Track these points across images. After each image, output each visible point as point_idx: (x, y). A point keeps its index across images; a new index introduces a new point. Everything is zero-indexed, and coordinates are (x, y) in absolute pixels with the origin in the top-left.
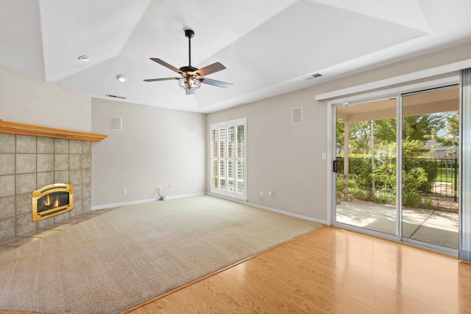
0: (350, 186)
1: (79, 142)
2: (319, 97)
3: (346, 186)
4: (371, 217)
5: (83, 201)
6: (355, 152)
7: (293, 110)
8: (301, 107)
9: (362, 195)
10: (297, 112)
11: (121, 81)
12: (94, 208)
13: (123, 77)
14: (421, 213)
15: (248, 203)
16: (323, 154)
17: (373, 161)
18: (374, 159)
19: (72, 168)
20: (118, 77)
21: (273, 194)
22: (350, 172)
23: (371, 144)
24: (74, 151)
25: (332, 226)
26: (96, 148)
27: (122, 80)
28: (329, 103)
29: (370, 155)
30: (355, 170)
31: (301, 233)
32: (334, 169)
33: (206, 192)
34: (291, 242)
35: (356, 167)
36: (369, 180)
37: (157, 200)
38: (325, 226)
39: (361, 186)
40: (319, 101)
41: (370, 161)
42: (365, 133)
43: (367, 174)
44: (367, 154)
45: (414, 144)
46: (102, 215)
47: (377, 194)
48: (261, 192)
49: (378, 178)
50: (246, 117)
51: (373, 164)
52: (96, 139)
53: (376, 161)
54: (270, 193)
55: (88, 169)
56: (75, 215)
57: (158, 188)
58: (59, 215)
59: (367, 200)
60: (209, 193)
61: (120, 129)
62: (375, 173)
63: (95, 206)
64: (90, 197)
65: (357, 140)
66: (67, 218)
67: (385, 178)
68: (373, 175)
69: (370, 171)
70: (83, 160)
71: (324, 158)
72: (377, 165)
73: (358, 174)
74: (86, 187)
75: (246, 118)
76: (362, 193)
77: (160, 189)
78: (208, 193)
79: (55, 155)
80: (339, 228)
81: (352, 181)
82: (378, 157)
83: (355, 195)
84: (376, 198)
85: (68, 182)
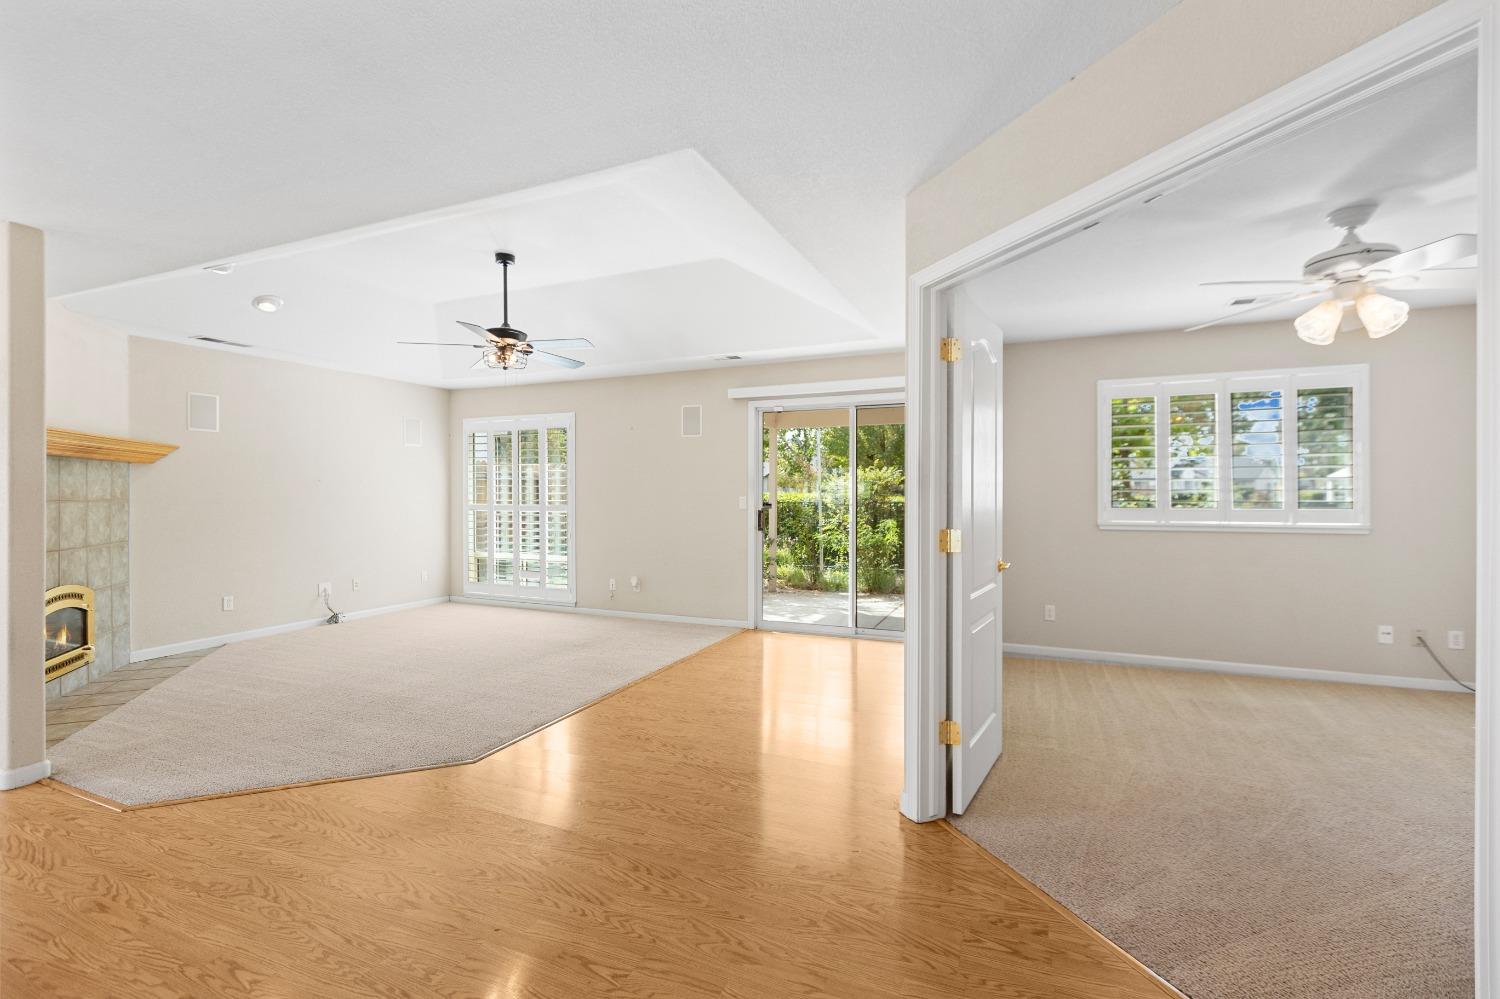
0: (779, 561)
1: (105, 464)
2: (735, 393)
3: (772, 562)
4: (816, 612)
5: (114, 635)
6: (783, 485)
7: (686, 409)
8: (701, 406)
9: (802, 579)
10: (691, 415)
11: (265, 310)
12: (138, 655)
13: (272, 302)
14: (892, 600)
15: (577, 609)
16: (741, 498)
17: (820, 507)
18: (823, 503)
19: (92, 541)
20: (258, 300)
21: (640, 584)
22: (779, 532)
23: (816, 467)
24: (96, 491)
25: (756, 629)
26: (141, 482)
27: (266, 307)
28: (752, 405)
29: (815, 496)
30: (789, 528)
31: (707, 644)
32: (759, 525)
33: (450, 594)
34: (697, 655)
35: (790, 522)
36: (813, 547)
37: (321, 624)
38: (747, 630)
39: (800, 562)
40: (735, 399)
41: (816, 508)
42: (805, 435)
43: (810, 535)
44: (810, 491)
45: (885, 475)
46: (188, 669)
47: (828, 575)
48: (612, 581)
49: (829, 542)
50: (571, 411)
51: (821, 514)
52: (147, 455)
53: (825, 508)
54: (634, 581)
55: (123, 544)
56: (99, 674)
57: (321, 589)
58: (69, 675)
59: (809, 588)
60: (459, 596)
61: (215, 429)
62: (825, 532)
63: (141, 648)
64: (127, 624)
65: (788, 453)
66: (85, 682)
67: (840, 541)
68: (820, 536)
69: (814, 528)
70: (114, 516)
71: (742, 505)
72: (827, 517)
73: (793, 536)
74: (121, 596)
75: (572, 414)
76: (802, 576)
77: (329, 592)
78: (453, 598)
79: (62, 505)
80: (769, 631)
81: (784, 552)
82: (829, 500)
83: (789, 581)
84: (826, 583)
85: (85, 581)
